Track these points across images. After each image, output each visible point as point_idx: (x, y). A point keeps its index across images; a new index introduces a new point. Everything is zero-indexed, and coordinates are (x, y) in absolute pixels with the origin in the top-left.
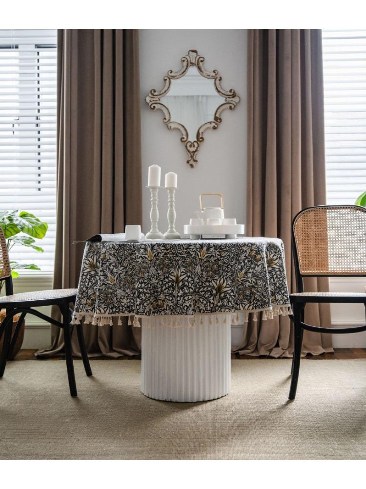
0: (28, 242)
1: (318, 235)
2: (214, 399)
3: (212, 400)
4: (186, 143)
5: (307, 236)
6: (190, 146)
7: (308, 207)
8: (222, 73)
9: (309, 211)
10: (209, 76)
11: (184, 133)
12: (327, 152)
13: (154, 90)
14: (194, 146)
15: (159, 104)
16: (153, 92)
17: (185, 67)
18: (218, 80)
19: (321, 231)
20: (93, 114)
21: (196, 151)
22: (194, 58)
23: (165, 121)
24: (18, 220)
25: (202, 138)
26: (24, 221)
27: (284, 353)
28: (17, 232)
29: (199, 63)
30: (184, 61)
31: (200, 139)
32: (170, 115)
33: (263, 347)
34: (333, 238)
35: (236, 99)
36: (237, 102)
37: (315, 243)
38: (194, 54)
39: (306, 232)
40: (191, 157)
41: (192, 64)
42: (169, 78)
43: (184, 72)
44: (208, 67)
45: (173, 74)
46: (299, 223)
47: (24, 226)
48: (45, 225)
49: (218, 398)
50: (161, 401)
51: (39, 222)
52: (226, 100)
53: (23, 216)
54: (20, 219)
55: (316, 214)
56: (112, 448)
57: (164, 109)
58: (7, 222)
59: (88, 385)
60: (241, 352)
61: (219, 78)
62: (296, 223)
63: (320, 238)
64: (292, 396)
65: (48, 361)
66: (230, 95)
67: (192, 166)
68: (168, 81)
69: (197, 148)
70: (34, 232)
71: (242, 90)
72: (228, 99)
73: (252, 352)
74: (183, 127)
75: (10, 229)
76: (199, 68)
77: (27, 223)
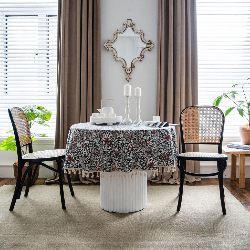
0: (41, 123)
1: (194, 122)
2: (138, 211)
3: (136, 212)
4: (125, 68)
5: (188, 122)
6: (128, 70)
7: (189, 106)
8: (144, 31)
9: (189, 109)
10: (138, 33)
11: (124, 63)
12: (199, 74)
13: (109, 40)
14: (129, 71)
15: (111, 47)
16: (108, 41)
17: (125, 28)
18: (142, 35)
19: (195, 120)
20: (76, 52)
21: (131, 73)
22: (130, 23)
23: (114, 56)
24: (36, 111)
25: (134, 66)
26: (39, 111)
27: (175, 182)
28: (35, 117)
29: (132, 26)
30: (124, 25)
31: (133, 66)
32: (117, 54)
33: (164, 179)
34: (201, 123)
35: (152, 46)
36: (152, 47)
37: (192, 126)
38: (130, 21)
39: (188, 120)
40: (128, 76)
41: (129, 26)
42: (116, 34)
43: (125, 30)
44: (137, 28)
45: (119, 32)
46: (183, 115)
47: (39, 114)
48: (50, 113)
49: (140, 210)
50: (110, 212)
51: (47, 112)
52: (146, 46)
53: (39, 108)
54: (37, 110)
55: (193, 110)
56: (83, 243)
57: (114, 50)
58: (30, 112)
59: (72, 202)
60: (153, 181)
61: (143, 34)
62: (182, 115)
63: (194, 123)
64: (178, 209)
65: (52, 186)
66: (148, 43)
67: (128, 81)
68: (116, 35)
69: (131, 71)
70: (44, 117)
71: (155, 40)
72: (148, 45)
73: (159, 181)
74: (124, 60)
75: (32, 116)
76: (133, 29)
77: (41, 112)
